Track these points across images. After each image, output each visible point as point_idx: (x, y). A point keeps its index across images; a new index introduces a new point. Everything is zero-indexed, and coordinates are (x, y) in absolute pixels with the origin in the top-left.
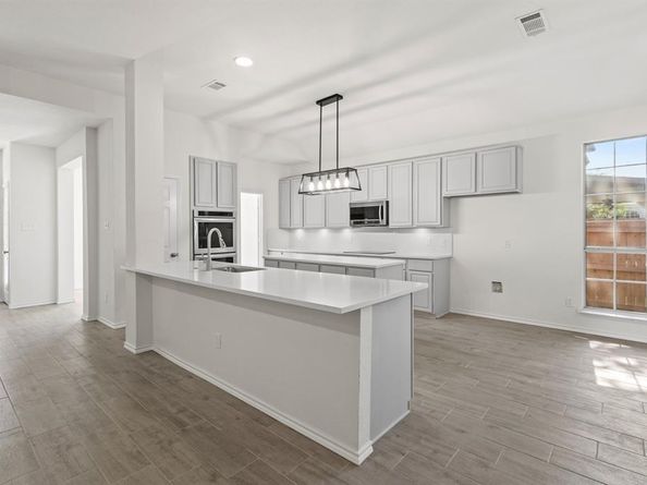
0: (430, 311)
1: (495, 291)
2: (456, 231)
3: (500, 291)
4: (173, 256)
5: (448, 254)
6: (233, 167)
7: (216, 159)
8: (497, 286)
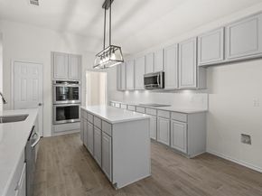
0: (185, 152)
1: (244, 142)
2: (211, 92)
3: (249, 143)
4: (40, 105)
5: (206, 109)
6: (80, 57)
7: (68, 52)
8: (247, 139)
